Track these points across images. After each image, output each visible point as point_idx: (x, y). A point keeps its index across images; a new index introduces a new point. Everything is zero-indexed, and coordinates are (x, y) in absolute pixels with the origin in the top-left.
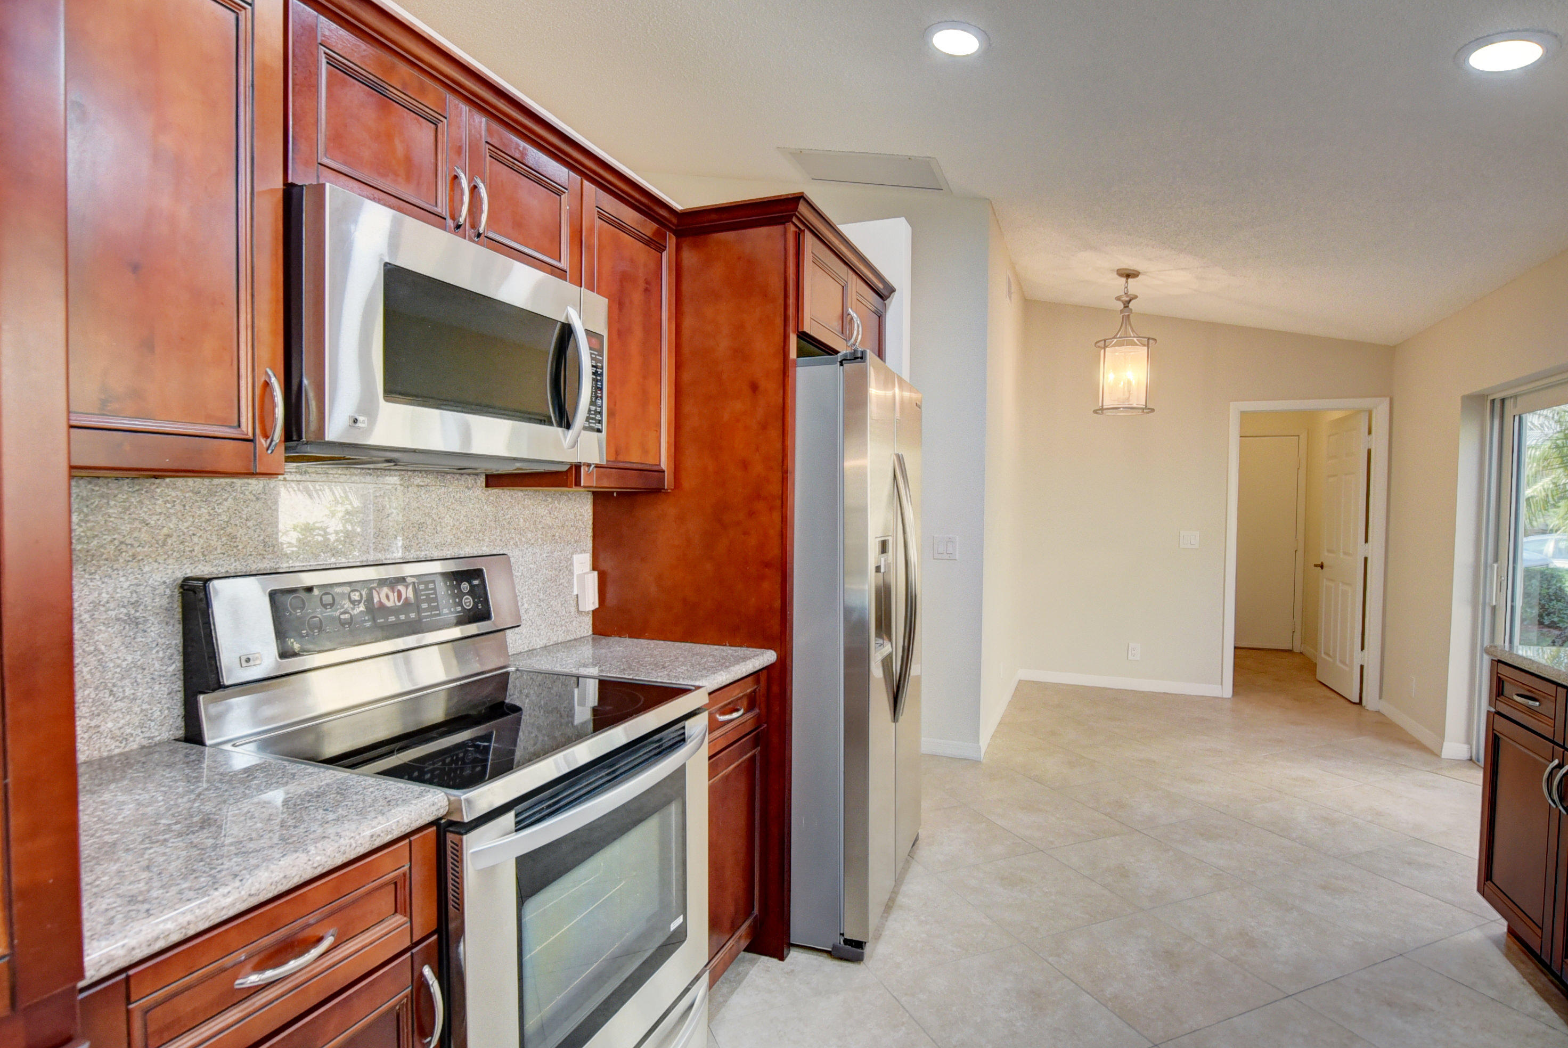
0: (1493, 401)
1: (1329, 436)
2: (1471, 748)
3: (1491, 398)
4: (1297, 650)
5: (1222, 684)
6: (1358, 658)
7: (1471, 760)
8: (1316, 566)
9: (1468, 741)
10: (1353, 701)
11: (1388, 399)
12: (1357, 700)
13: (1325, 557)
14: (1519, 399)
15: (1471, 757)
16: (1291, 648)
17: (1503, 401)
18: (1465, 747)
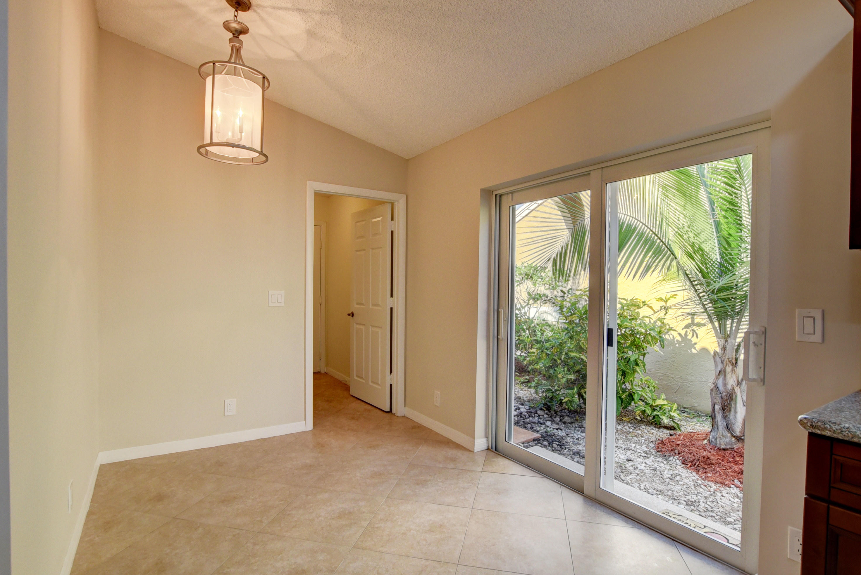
0: (496, 195)
1: (356, 222)
2: (488, 440)
3: (495, 193)
4: (322, 371)
5: (305, 420)
6: (389, 379)
7: (488, 449)
8: (349, 315)
9: (487, 437)
10: (387, 411)
11: (405, 196)
12: (388, 410)
13: (355, 308)
14: (515, 194)
15: (488, 447)
16: (319, 371)
17: (500, 196)
18: (485, 440)
